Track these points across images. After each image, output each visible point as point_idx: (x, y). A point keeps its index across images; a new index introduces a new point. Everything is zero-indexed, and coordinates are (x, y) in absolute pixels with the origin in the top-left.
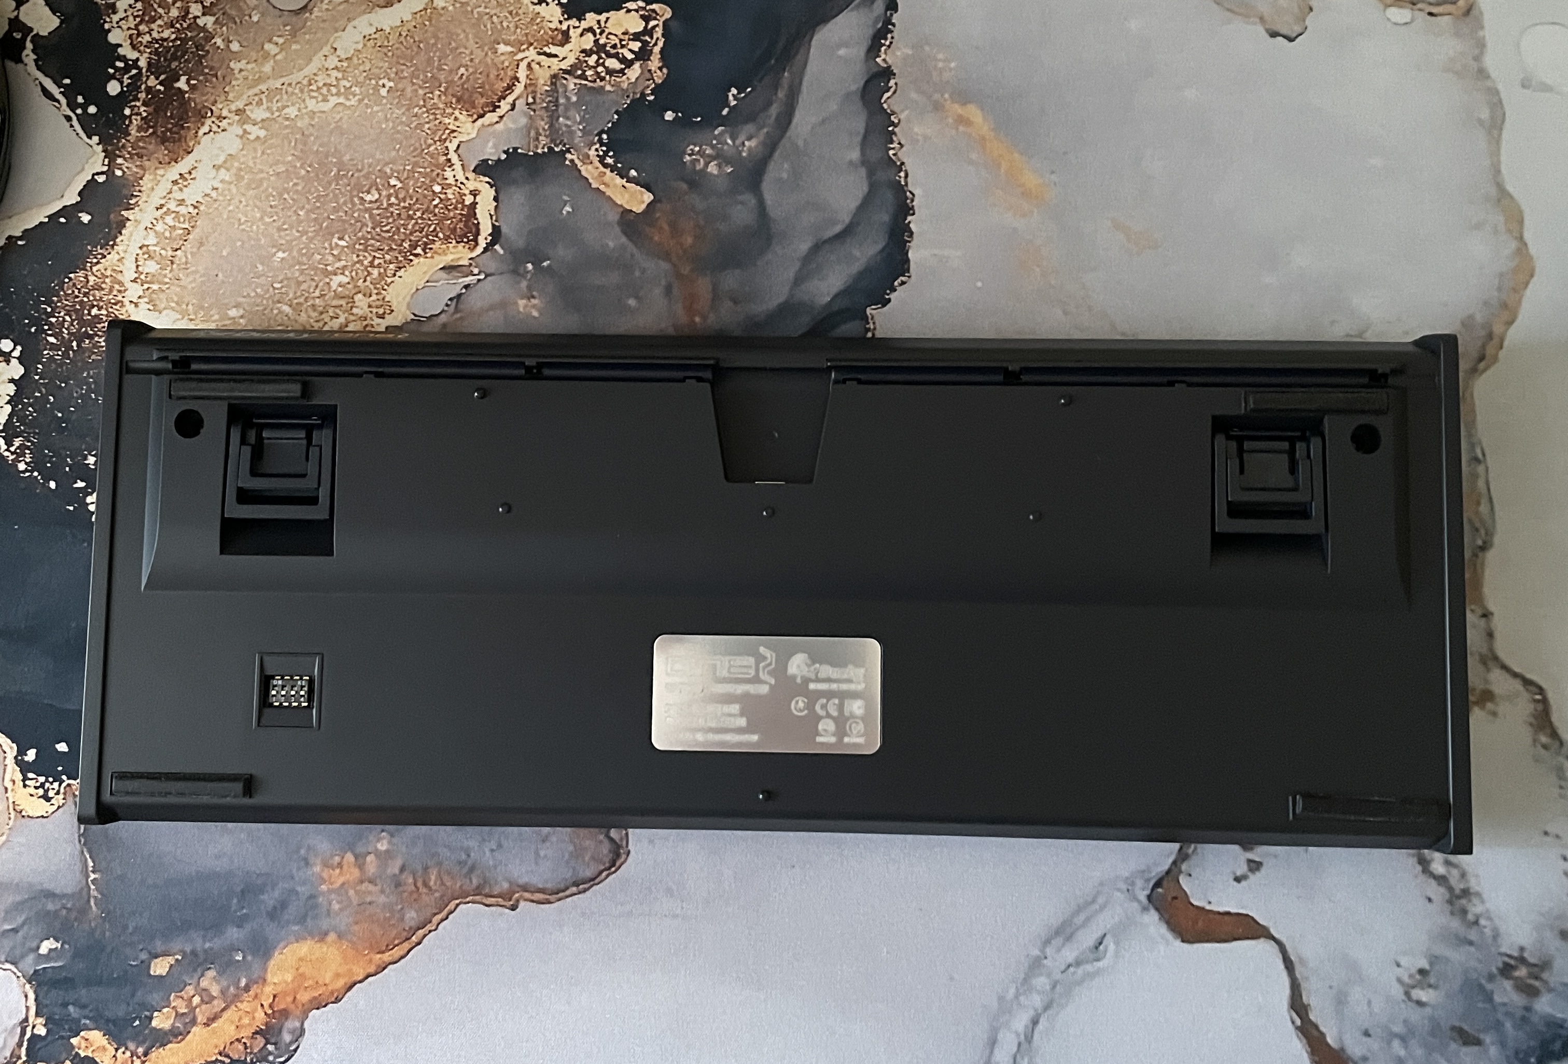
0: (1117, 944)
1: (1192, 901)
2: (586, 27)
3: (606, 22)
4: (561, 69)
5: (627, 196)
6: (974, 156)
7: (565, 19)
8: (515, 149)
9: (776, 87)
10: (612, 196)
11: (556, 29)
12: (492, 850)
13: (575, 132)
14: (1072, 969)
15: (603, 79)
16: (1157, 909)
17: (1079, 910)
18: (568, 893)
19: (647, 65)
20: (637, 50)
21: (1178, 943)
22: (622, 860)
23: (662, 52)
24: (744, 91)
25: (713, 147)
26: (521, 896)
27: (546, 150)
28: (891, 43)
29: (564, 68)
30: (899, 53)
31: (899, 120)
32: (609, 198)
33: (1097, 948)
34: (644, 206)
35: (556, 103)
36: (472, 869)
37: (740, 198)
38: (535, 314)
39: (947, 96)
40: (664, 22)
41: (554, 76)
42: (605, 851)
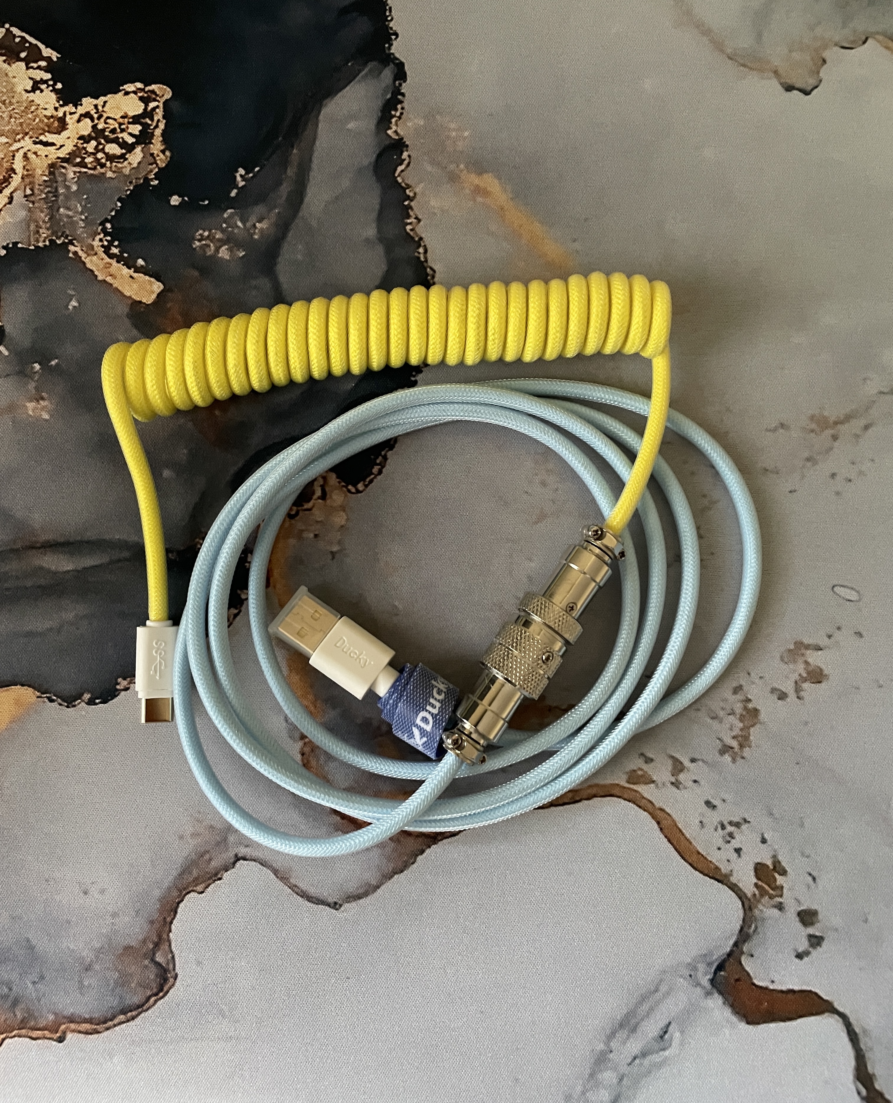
0: (682, 1032)
1: (756, 982)
2: (83, 112)
3: (103, 106)
4: (58, 158)
5: (135, 286)
6: (493, 227)
7: (61, 106)
8: (15, 244)
9: (285, 164)
10: (120, 288)
11: (52, 117)
12: (34, 983)
13: (78, 223)
14: (637, 1061)
15: (103, 166)
16: (720, 993)
17: (643, 999)
18: (116, 1021)
19: (149, 148)
20: (138, 133)
21: (743, 1026)
22: (170, 984)
23: (163, 135)
24: (251, 170)
25: (223, 231)
26: (67, 1028)
27: (47, 243)
28: (402, 114)
29: (62, 156)
30: (410, 124)
31: (415, 194)
32: (117, 289)
33: (662, 1037)
34: (154, 296)
35: (56, 193)
36: (15, 1003)
37: (254, 283)
38: (46, 416)
39: (462, 166)
40: (164, 103)
41: (52, 166)
42: (152, 977)
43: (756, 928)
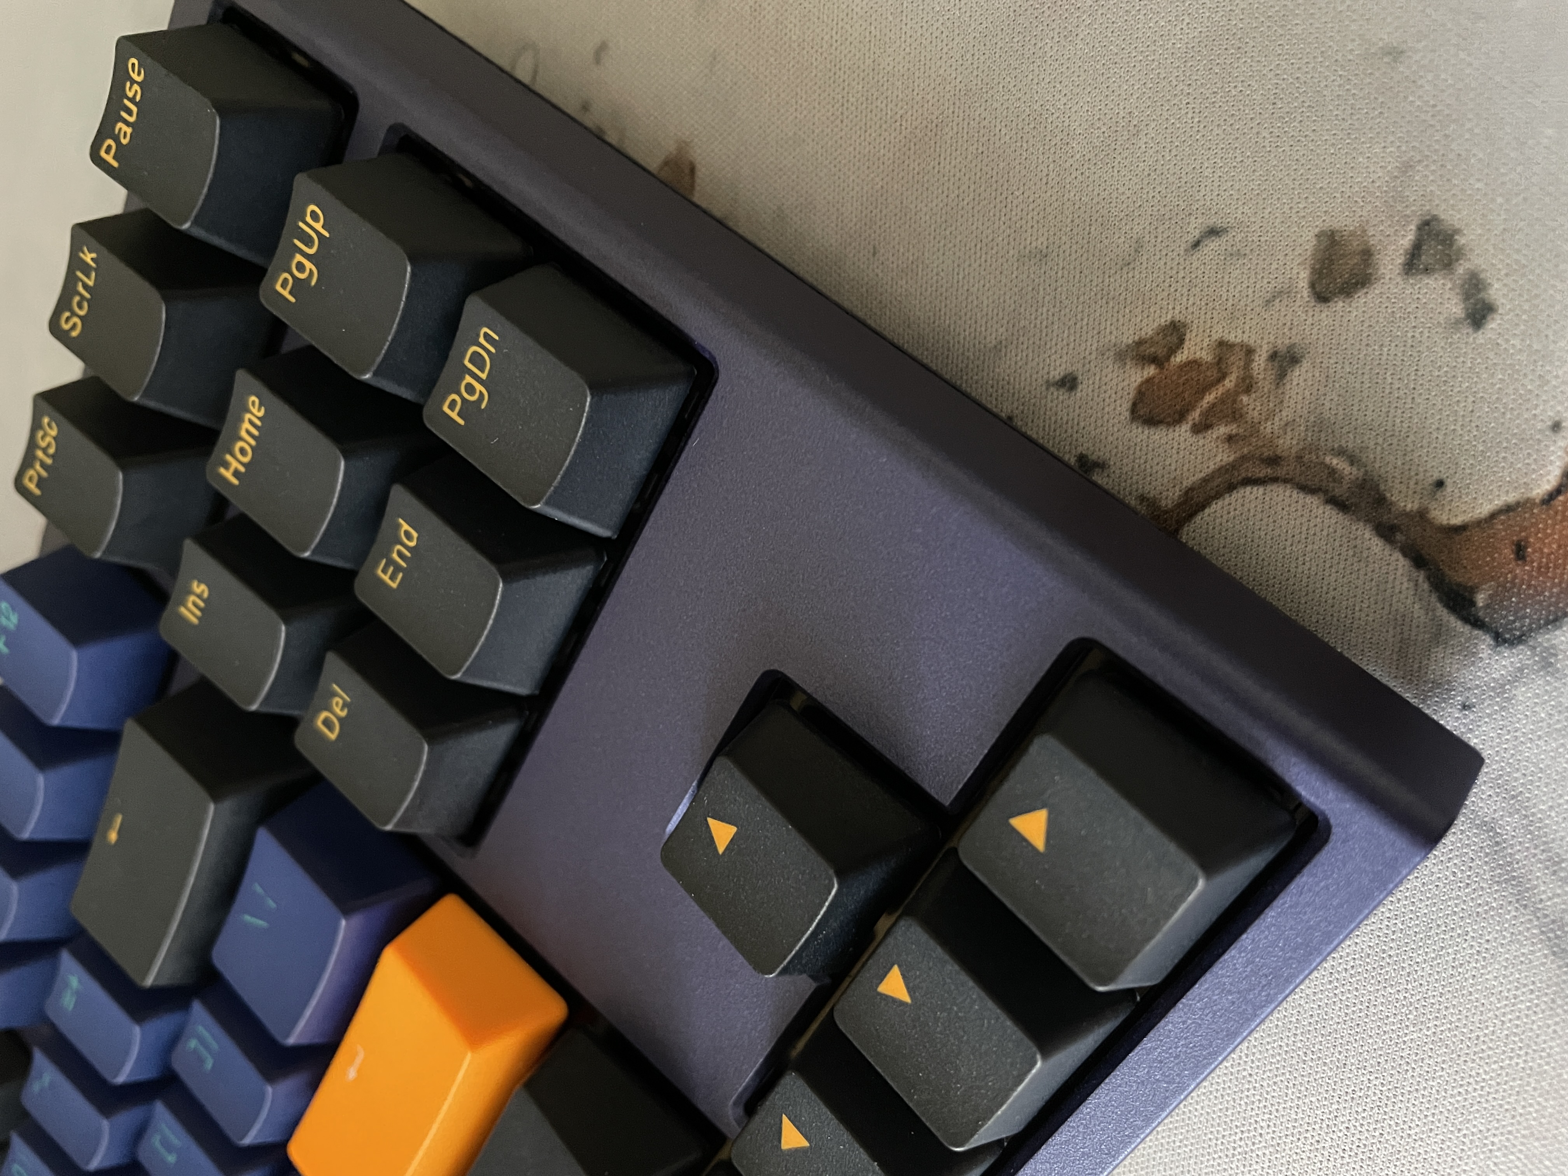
43: (1341, 452)
